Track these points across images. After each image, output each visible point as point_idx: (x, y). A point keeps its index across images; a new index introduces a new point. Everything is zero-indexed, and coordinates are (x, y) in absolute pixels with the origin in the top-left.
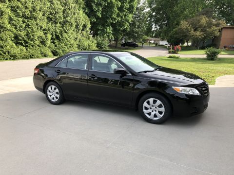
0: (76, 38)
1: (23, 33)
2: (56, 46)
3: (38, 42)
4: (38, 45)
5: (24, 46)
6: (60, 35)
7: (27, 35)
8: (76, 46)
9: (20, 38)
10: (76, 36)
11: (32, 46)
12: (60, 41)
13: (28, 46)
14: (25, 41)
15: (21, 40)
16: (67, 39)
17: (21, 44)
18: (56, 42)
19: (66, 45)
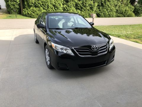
0: (116, 5)
1: (80, 3)
2: (100, 11)
3: (88, 8)
4: (88, 10)
5: (80, 10)
6: (104, 3)
7: (83, 3)
8: (115, 10)
9: (78, 5)
10: (116, 4)
11: (85, 10)
12: (103, 7)
13: (82, 10)
14: (81, 7)
15: (79, 6)
16: (108, 6)
17: (79, 9)
18: (101, 8)
19: (107, 10)
